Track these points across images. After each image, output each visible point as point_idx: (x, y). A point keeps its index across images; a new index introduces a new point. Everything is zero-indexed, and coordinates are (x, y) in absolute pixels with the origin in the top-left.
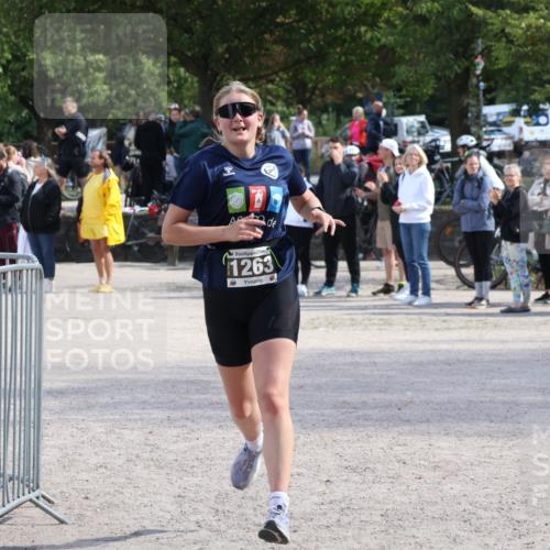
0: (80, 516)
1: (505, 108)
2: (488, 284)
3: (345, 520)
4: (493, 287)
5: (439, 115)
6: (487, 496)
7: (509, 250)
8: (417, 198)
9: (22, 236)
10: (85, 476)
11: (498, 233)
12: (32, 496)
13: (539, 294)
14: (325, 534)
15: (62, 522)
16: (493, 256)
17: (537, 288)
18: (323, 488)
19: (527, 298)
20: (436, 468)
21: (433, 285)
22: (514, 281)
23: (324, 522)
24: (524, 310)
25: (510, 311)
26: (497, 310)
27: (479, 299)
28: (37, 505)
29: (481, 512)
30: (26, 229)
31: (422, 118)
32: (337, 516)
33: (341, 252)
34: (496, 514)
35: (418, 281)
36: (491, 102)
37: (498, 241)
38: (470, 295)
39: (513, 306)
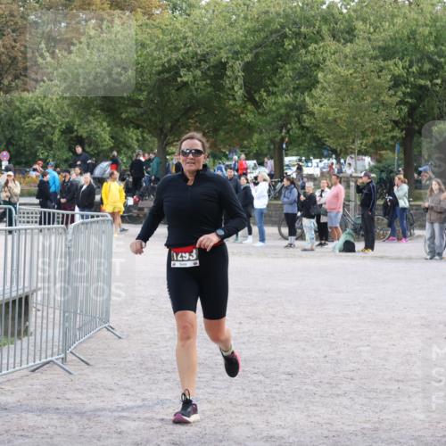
0: (128, 336)
2: (294, 238)
3: (252, 340)
4: (297, 239)
10: (126, 318)
12: (106, 325)
13: (318, 243)
14: (243, 346)
15: (120, 338)
18: (237, 326)
19: (313, 244)
20: (289, 318)
21: (266, 238)
23: (241, 341)
24: (312, 250)
25: (305, 250)
26: (299, 249)
28: (108, 330)
29: (313, 338)
30: (78, 206)
32: (247, 338)
37: (300, 217)
39: (306, 248)
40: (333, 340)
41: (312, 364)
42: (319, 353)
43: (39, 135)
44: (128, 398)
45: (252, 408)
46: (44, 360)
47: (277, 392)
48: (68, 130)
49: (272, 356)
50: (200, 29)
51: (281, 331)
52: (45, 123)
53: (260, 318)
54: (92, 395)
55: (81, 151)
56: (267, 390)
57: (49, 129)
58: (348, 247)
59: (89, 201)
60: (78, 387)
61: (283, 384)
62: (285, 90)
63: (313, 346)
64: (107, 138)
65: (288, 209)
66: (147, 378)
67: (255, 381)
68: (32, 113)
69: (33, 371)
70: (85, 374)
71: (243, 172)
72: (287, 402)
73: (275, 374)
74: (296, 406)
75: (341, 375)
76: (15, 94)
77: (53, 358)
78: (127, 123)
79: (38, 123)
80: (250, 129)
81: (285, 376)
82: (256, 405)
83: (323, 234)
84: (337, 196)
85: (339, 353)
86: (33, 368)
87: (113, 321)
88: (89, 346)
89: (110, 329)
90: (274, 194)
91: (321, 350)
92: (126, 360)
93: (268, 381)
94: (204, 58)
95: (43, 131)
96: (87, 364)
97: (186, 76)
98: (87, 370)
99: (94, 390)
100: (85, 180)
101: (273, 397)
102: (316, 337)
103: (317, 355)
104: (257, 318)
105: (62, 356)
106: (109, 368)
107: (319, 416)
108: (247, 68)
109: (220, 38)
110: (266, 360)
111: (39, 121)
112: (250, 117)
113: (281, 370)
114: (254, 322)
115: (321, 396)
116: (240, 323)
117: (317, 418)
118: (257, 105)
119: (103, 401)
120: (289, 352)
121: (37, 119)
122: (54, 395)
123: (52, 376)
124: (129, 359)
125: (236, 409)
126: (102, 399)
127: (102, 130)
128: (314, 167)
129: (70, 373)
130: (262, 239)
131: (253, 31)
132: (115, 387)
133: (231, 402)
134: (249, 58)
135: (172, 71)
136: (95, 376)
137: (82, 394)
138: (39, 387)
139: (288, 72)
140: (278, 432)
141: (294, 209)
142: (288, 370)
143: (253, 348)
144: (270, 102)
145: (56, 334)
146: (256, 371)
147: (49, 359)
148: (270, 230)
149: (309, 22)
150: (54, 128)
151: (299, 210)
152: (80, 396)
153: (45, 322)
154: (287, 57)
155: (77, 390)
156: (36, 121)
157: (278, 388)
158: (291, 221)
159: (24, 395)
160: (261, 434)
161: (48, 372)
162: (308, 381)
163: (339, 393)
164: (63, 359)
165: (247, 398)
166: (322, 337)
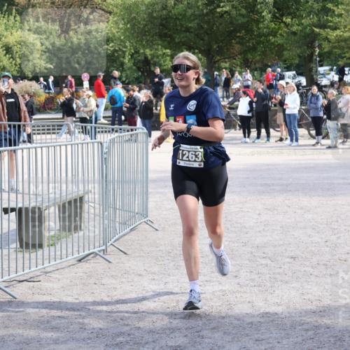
0: (164, 228)
1: (327, 68)
2: (321, 137)
3: (266, 229)
4: (323, 138)
5: (300, 71)
6: (322, 219)
7: (330, 124)
8: (293, 103)
9: (139, 120)
10: (165, 213)
11: (325, 117)
12: (145, 220)
13: (341, 141)
15: (157, 230)
16: (323, 126)
17: (340, 139)
20: (302, 208)
21: (299, 138)
22: (331, 135)
23: (258, 230)
24: (335, 147)
25: (329, 147)
26: (325, 147)
27: (317, 143)
28: (147, 224)
29: (320, 226)
30: (141, 118)
31: (294, 72)
32: (263, 227)
33: (263, 125)
34: (325, 226)
35: (293, 136)
36: (321, 66)
37: (325, 120)
38: (314, 141)
39: (331, 146)
40: (336, 227)
41: (313, 249)
42: (322, 238)
43: (113, 58)
44: (153, 282)
45: (256, 289)
46: (87, 252)
47: (279, 274)
48: (136, 54)
49: (281, 243)
51: (293, 220)
52: (117, 48)
53: (277, 210)
54: (124, 280)
56: (271, 272)
57: (120, 53)
60: (114, 274)
61: (286, 267)
62: (310, 12)
63: (318, 232)
66: (172, 264)
67: (262, 265)
68: (107, 41)
69: (80, 261)
70: (122, 263)
72: (286, 283)
73: (280, 258)
74: (293, 285)
75: (336, 257)
77: (96, 250)
78: (181, 46)
79: (112, 49)
81: (288, 260)
82: (260, 286)
85: (339, 238)
86: (79, 258)
87: (152, 215)
91: (323, 236)
92: (158, 249)
93: (273, 264)
95: (116, 55)
96: (125, 253)
98: (125, 259)
99: (126, 276)
101: (275, 278)
102: (321, 224)
103: (320, 240)
104: (274, 209)
105: (104, 247)
106: (143, 256)
107: (311, 294)
110: (276, 246)
111: (112, 47)
113: (287, 254)
114: (271, 213)
115: (317, 276)
116: (259, 214)
117: (310, 296)
119: (132, 286)
120: (296, 238)
121: (111, 45)
122: (92, 281)
123: (95, 264)
124: (161, 248)
125: (242, 290)
126: (132, 284)
129: (109, 262)
132: (144, 273)
133: (238, 284)
137: (116, 279)
138: (81, 274)
142: (292, 254)
143: (267, 236)
146: (265, 255)
147: (91, 251)
148: (302, 132)
150: (124, 52)
151: (324, 114)
152: (114, 281)
155: (112, 276)
156: (110, 47)
157: (281, 270)
159: (69, 281)
160: (259, 310)
161: (92, 261)
162: (308, 263)
163: (332, 273)
164: (104, 250)
165: (253, 280)
166: (327, 224)
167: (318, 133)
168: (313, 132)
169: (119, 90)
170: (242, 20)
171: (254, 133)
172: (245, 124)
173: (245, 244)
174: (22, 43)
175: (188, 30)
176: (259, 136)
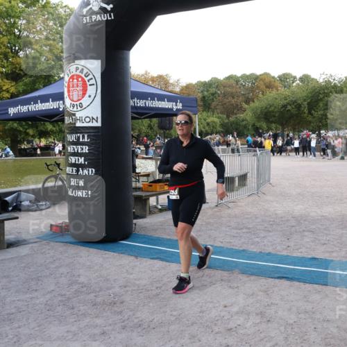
0: (276, 186)
2: (325, 156)
7: (328, 151)
15: (274, 186)
22: (329, 155)
27: (324, 158)
39: (329, 159)
43: (245, 127)
48: (254, 125)
50: (293, 93)
52: (247, 123)
55: (258, 132)
57: (248, 125)
58: (342, 158)
59: (261, 146)
60: (262, 201)
62: (321, 110)
64: (265, 127)
65: (322, 147)
68: (243, 121)
69: (249, 196)
71: (308, 136)
76: (238, 115)
77: (255, 192)
78: (272, 122)
80: (310, 122)
83: (335, 154)
84: (339, 142)
87: (271, 182)
88: (263, 189)
89: (270, 184)
90: (318, 142)
94: (295, 102)
95: (246, 125)
96: (265, 194)
97: (289, 107)
98: (265, 196)
100: (259, 139)
105: (257, 192)
106: (271, 195)
108: (308, 104)
109: (300, 95)
112: (310, 118)
118: (312, 115)
123: (255, 197)
127: (264, 125)
128: (330, 134)
129: (259, 197)
130: (315, 156)
131: (311, 93)
134: (309, 101)
135: (284, 106)
136: (268, 198)
137: (264, 203)
138: (250, 201)
139: (321, 104)
140: (325, 214)
141: (325, 147)
142: (326, 196)
143: (315, 189)
144: (315, 114)
145: (255, 185)
148: (317, 154)
149: (327, 88)
153: (252, 181)
154: (321, 100)
156: (244, 123)
158: (324, 151)
161: (253, 196)
167: (324, 154)
168: (322, 154)
169: (249, 138)
170: (295, 113)
171: (301, 154)
172: (297, 150)
173: (308, 192)
174: (214, 122)
175: (274, 116)
176: (304, 154)
